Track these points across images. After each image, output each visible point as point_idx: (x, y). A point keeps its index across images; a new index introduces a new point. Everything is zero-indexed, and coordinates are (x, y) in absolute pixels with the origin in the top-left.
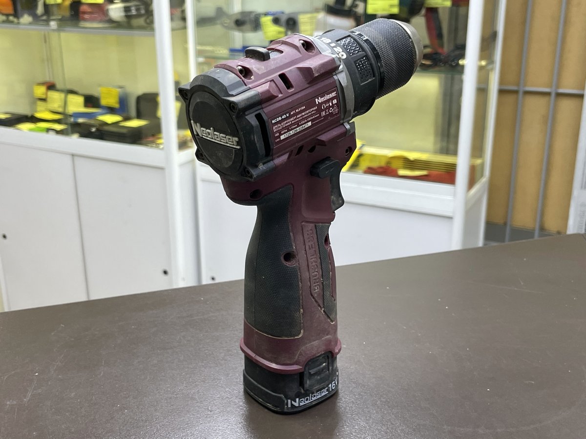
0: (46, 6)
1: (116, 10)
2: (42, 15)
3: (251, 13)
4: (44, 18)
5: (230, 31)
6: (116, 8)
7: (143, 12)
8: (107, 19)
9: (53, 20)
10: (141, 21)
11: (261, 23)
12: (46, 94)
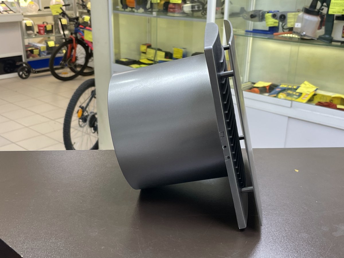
0: (152, 4)
1: (187, 7)
2: (149, 9)
3: (260, 11)
4: (150, 10)
5: (247, 21)
6: (187, 6)
7: (201, 8)
8: (182, 11)
9: (155, 11)
10: (199, 14)
11: (265, 17)
12: (146, 50)
